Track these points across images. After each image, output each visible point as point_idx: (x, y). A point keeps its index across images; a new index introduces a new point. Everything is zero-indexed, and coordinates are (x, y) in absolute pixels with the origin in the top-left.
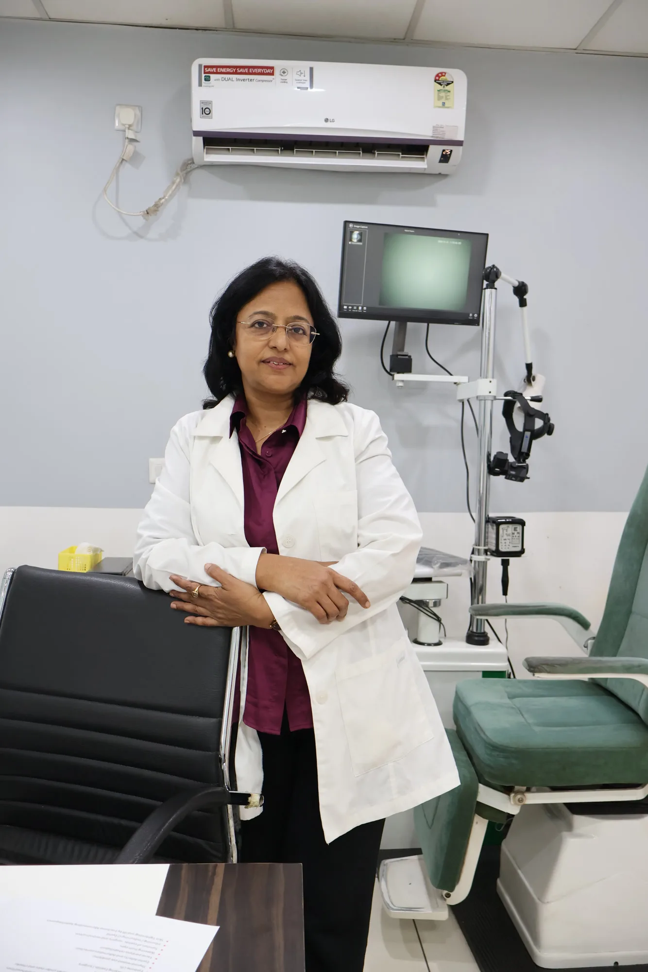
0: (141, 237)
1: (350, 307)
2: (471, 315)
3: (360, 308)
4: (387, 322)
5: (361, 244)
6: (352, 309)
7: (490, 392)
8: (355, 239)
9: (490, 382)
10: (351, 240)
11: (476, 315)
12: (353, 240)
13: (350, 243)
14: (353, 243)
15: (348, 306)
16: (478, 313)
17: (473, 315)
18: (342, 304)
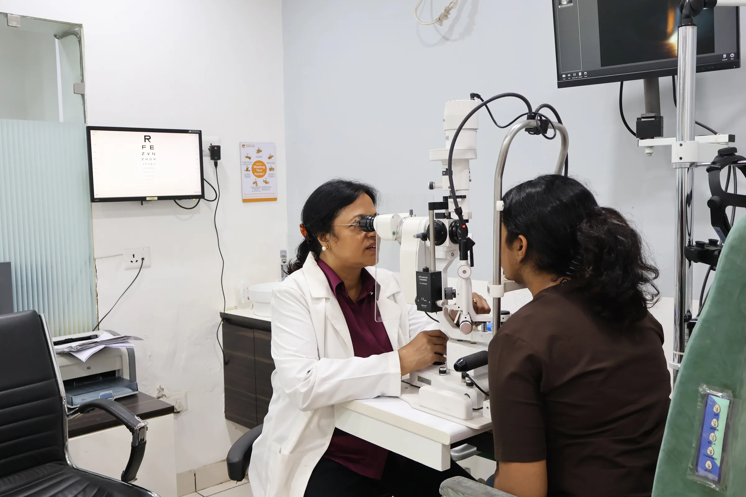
0: (447, 39)
1: (569, 75)
2: (725, 56)
3: (580, 74)
4: (620, 83)
5: (572, 4)
6: (572, 76)
7: (681, 158)
8: (564, 2)
9: (681, 145)
10: (560, 4)
11: (732, 55)
12: (563, 3)
13: (559, 7)
14: (562, 6)
15: (566, 75)
16: (736, 51)
17: (728, 55)
18: (560, 74)
